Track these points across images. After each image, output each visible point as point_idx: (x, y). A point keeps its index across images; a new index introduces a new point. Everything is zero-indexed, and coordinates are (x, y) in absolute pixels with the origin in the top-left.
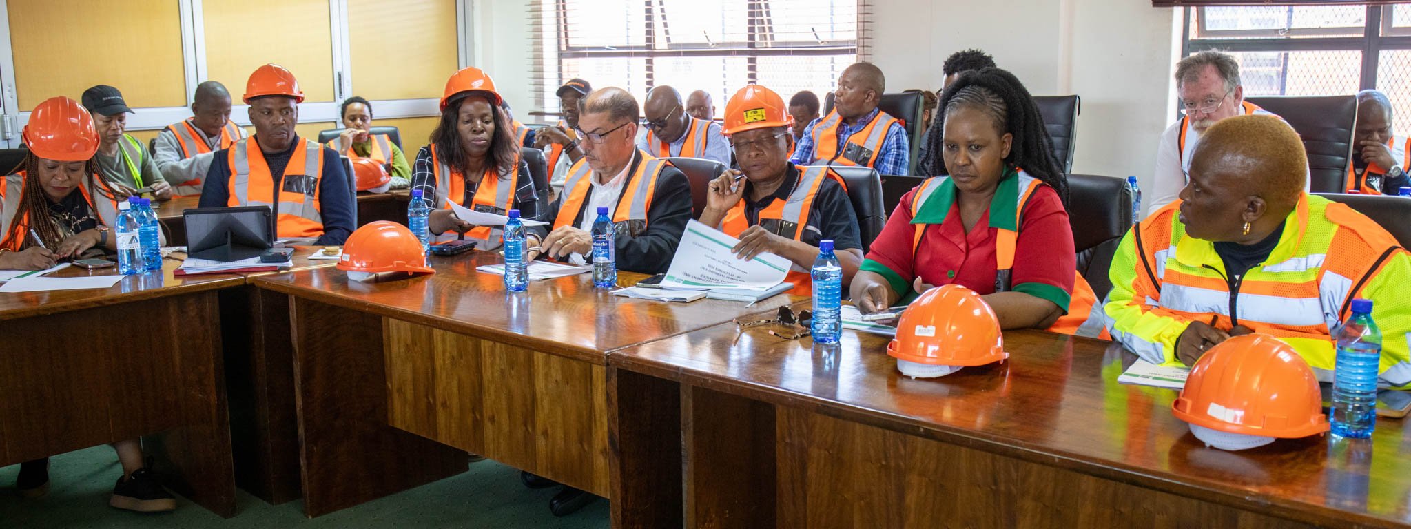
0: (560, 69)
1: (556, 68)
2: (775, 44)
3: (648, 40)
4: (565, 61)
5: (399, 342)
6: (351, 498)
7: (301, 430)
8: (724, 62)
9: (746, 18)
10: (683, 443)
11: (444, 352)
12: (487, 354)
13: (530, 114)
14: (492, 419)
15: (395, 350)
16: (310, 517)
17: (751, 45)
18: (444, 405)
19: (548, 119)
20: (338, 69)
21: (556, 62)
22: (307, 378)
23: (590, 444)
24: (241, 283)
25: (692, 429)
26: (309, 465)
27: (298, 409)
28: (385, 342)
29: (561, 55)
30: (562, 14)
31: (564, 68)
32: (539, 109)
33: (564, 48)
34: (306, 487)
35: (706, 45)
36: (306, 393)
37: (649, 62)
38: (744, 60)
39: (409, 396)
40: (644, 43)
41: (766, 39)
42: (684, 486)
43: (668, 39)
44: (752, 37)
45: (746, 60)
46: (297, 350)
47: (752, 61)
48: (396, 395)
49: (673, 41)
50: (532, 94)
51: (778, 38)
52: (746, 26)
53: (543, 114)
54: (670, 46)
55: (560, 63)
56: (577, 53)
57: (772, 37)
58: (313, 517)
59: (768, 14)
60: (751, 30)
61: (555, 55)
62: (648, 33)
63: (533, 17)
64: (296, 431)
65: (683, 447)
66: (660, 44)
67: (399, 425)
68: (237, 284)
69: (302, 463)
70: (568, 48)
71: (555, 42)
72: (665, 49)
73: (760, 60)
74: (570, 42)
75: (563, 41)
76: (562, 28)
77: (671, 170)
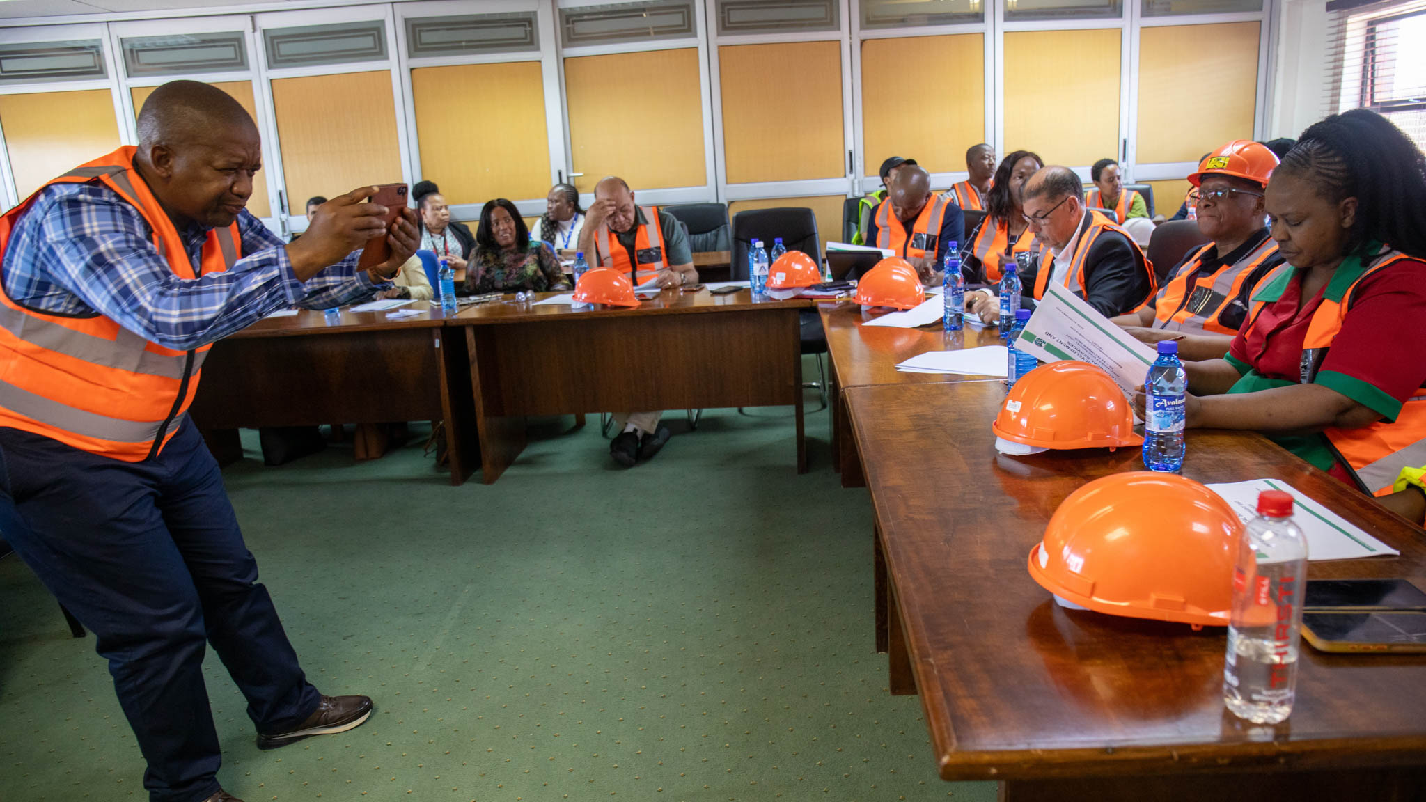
20: (1123, 136)
30: (1369, 68)
56: (1385, 108)
63: (1334, 75)
70: (1372, 103)
71: (1356, 98)
74: (1377, 96)
75: (1368, 96)
76: (1369, 82)
77: (1107, 236)
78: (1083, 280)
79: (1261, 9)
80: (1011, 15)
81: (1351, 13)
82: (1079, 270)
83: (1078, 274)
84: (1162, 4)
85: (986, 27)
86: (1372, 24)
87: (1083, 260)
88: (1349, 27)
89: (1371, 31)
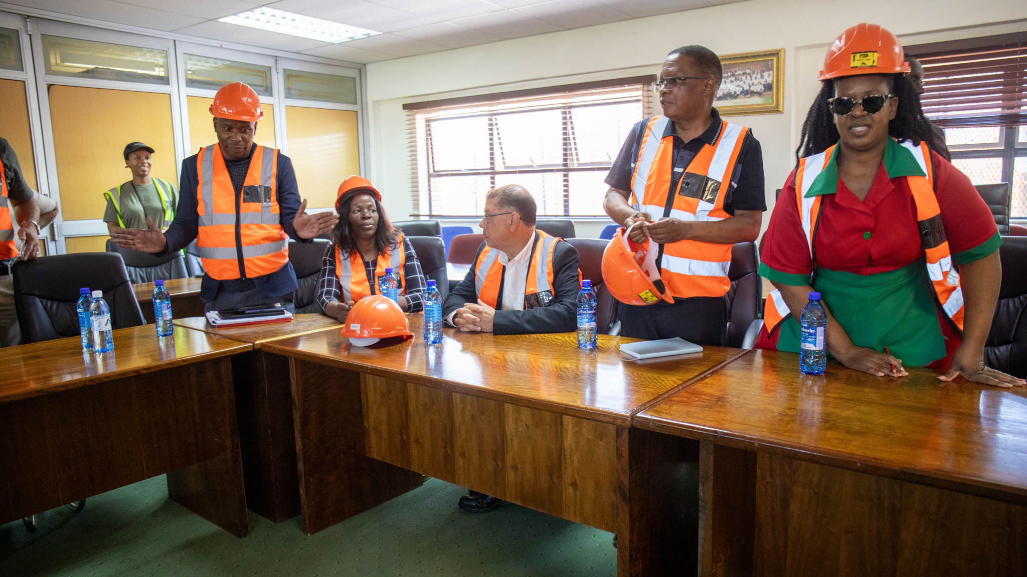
0: (429, 185)
1: (427, 185)
2: (579, 164)
3: (492, 164)
4: (432, 180)
5: (375, 391)
6: (339, 515)
7: (300, 466)
8: (543, 177)
10: (701, 494)
11: (417, 399)
12: (458, 402)
13: (410, 216)
14: (463, 454)
15: (371, 396)
16: (309, 535)
17: (565, 165)
18: (417, 441)
19: (422, 218)
21: (426, 180)
22: (305, 422)
23: (560, 477)
24: (251, 349)
25: (712, 483)
26: (307, 494)
27: (297, 450)
28: (363, 390)
29: (430, 176)
30: (430, 149)
31: (432, 185)
32: (416, 213)
33: (431, 171)
34: (306, 511)
35: (532, 166)
36: (304, 435)
37: (492, 178)
39: (385, 433)
40: (489, 166)
41: (573, 161)
42: (701, 532)
43: (504, 163)
44: (565, 160)
45: (562, 176)
46: (297, 402)
47: (566, 175)
48: (372, 432)
49: (507, 164)
50: (411, 203)
51: (581, 161)
52: (562, 152)
53: (418, 216)
54: (505, 168)
55: (429, 181)
56: (439, 174)
57: (578, 159)
58: (311, 534)
60: (565, 155)
61: (426, 176)
62: (492, 159)
63: (411, 151)
64: (296, 465)
65: (700, 498)
66: (499, 167)
67: (375, 455)
68: (247, 350)
69: (301, 491)
70: (434, 171)
71: (426, 167)
72: (503, 170)
73: (571, 175)
74: (435, 167)
75: (431, 166)
76: (430, 158)
78: (551, 282)
79: (356, 103)
80: (191, 83)
81: (418, 113)
84: (297, 90)
85: (172, 89)
86: (428, 121)
88: (417, 121)
89: (429, 126)
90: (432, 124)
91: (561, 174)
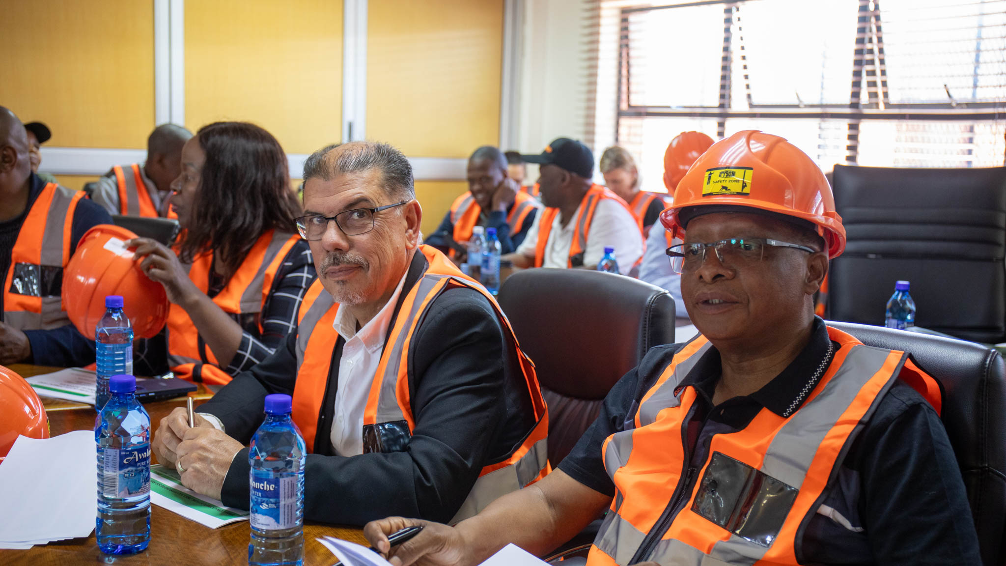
0: (617, 131)
2: (890, 105)
3: (722, 96)
4: (625, 122)
8: (820, 128)
9: (851, 68)
17: (854, 105)
20: (349, 117)
21: (612, 122)
29: (620, 114)
31: (623, 130)
33: (624, 106)
35: (796, 106)
37: (721, 125)
38: (843, 125)
40: (716, 103)
43: (749, 96)
44: (856, 95)
45: (847, 127)
47: (854, 127)
49: (756, 101)
51: (894, 99)
52: (850, 79)
54: (751, 106)
55: (617, 124)
56: (640, 113)
57: (886, 95)
59: (882, 62)
60: (857, 84)
61: (611, 114)
62: (723, 87)
63: (589, 67)
70: (629, 106)
71: (613, 97)
72: (746, 109)
73: (865, 126)
74: (632, 97)
75: (624, 97)
76: (624, 80)
77: (456, 299)
78: (408, 398)
82: (399, 377)
83: (397, 384)
86: (624, 13)
87: (405, 353)
88: (603, 13)
89: (625, 20)
90: (632, 18)
91: (844, 123)
